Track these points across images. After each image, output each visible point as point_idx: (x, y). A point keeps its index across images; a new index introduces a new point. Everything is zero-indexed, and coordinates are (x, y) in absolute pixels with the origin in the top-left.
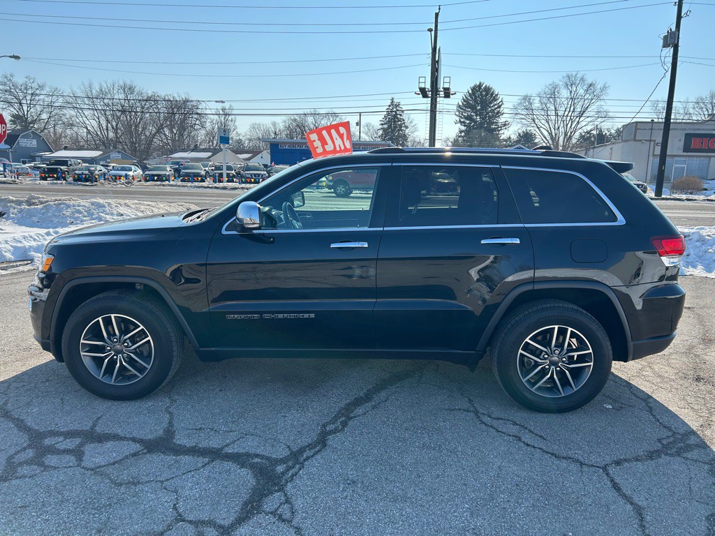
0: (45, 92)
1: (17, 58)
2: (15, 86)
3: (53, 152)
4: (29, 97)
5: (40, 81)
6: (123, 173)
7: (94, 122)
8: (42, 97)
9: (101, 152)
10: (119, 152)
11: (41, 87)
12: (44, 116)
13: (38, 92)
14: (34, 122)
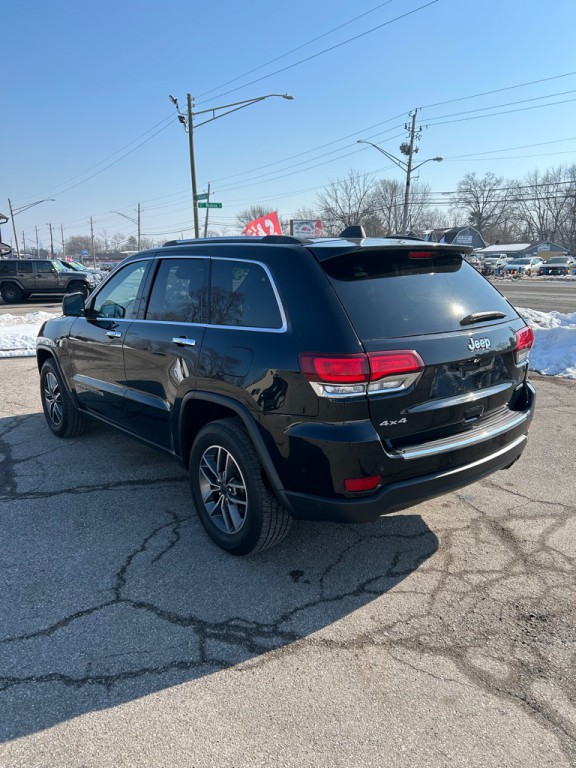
0: (501, 187)
1: (439, 159)
2: (475, 185)
3: (485, 247)
4: (486, 194)
5: (498, 176)
6: (517, 266)
7: (534, 213)
8: (497, 192)
9: (529, 245)
10: (548, 244)
11: (498, 182)
12: (497, 211)
13: (495, 187)
14: (489, 217)
